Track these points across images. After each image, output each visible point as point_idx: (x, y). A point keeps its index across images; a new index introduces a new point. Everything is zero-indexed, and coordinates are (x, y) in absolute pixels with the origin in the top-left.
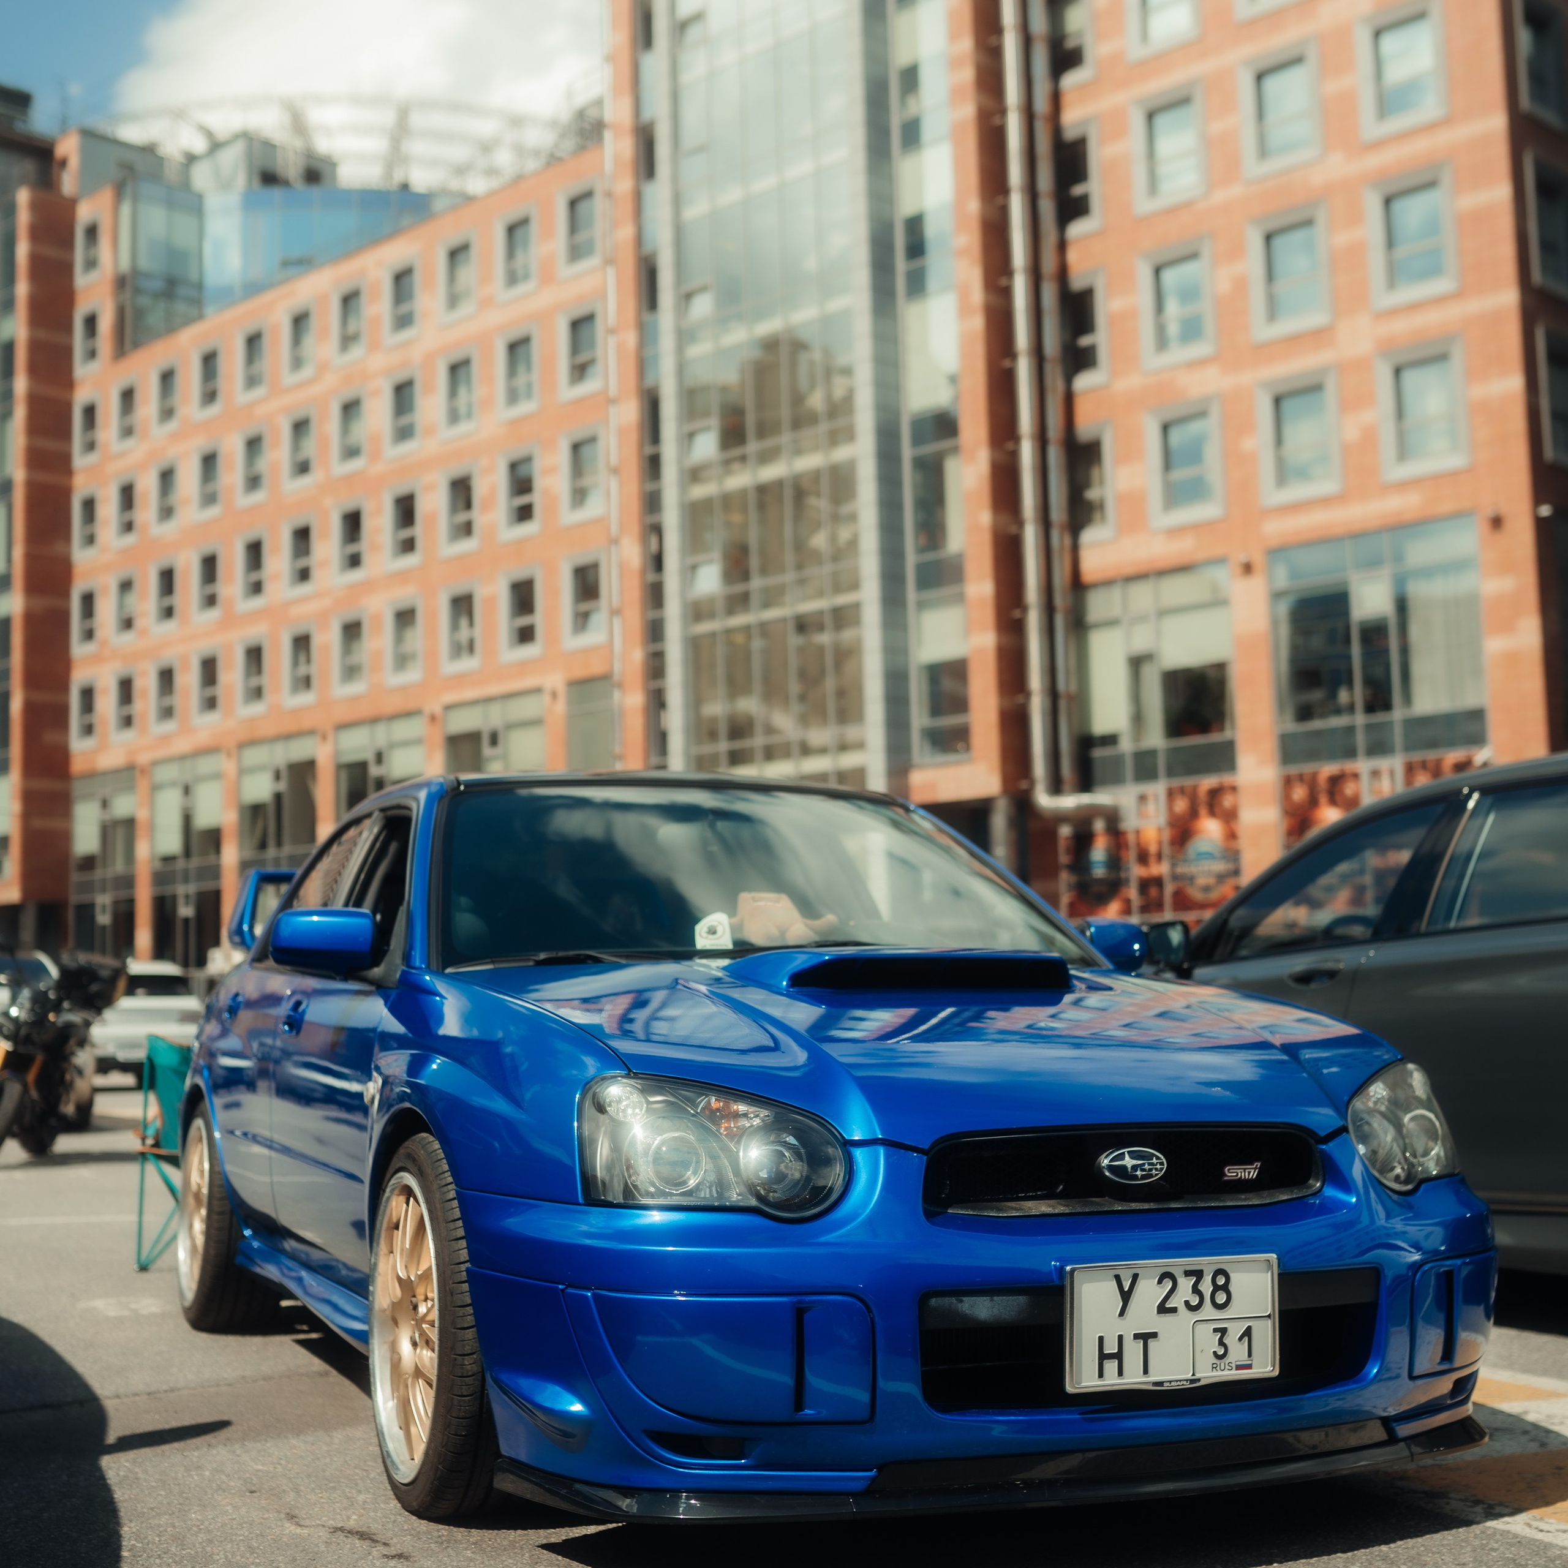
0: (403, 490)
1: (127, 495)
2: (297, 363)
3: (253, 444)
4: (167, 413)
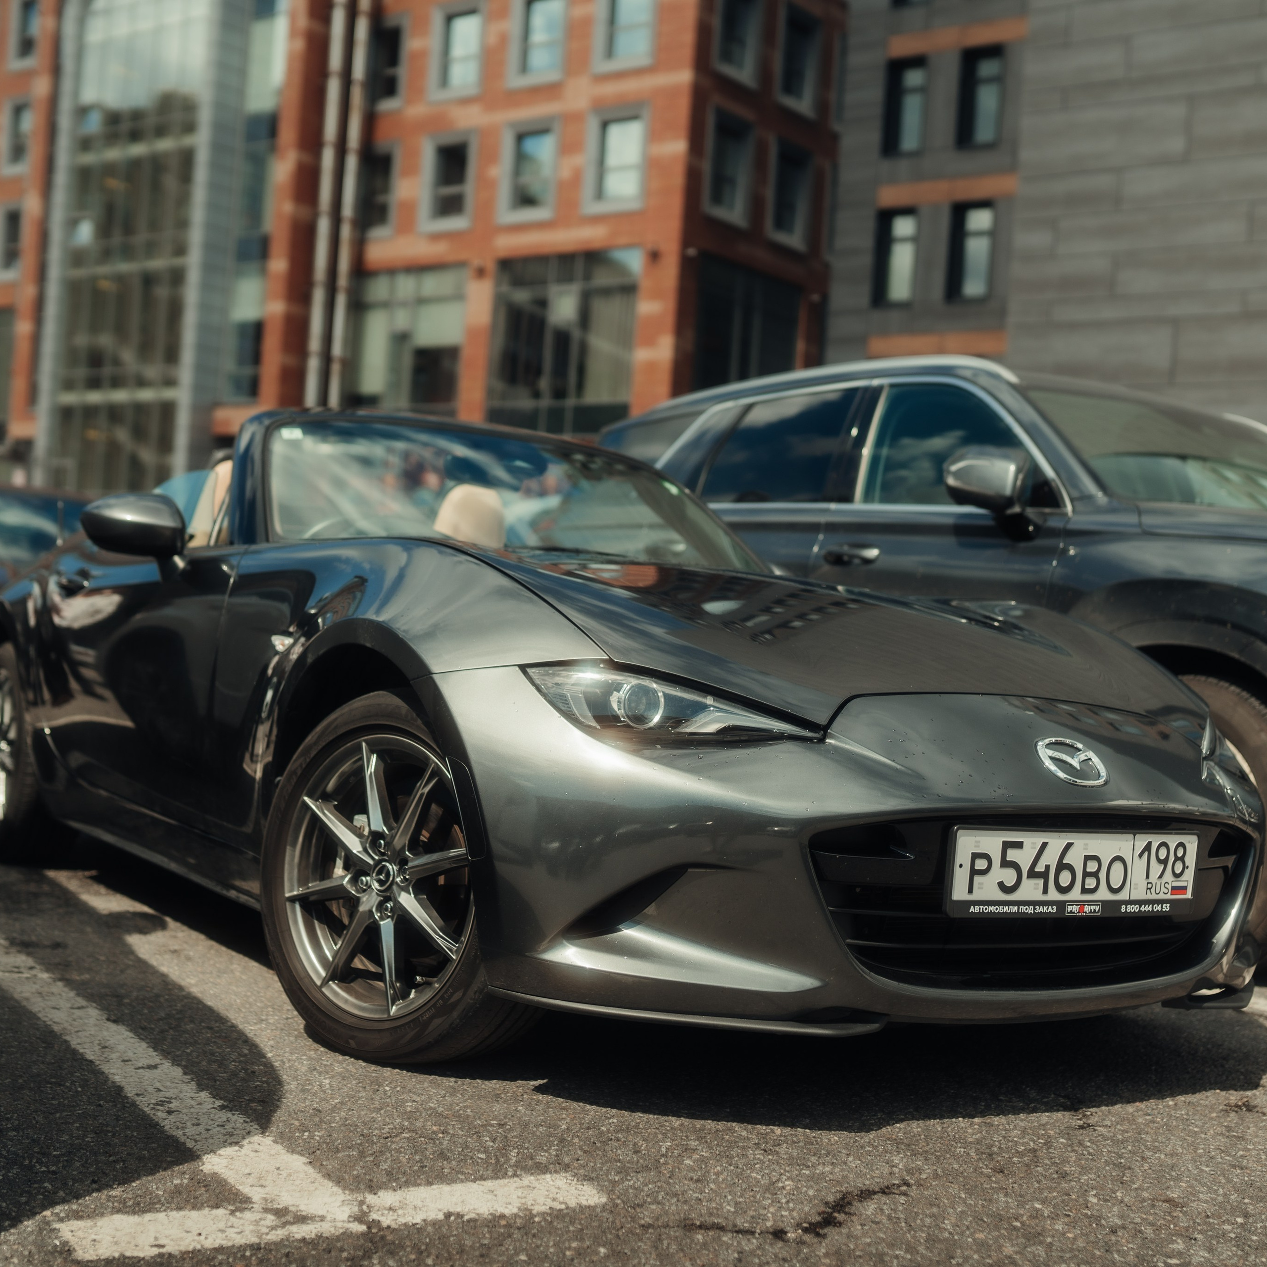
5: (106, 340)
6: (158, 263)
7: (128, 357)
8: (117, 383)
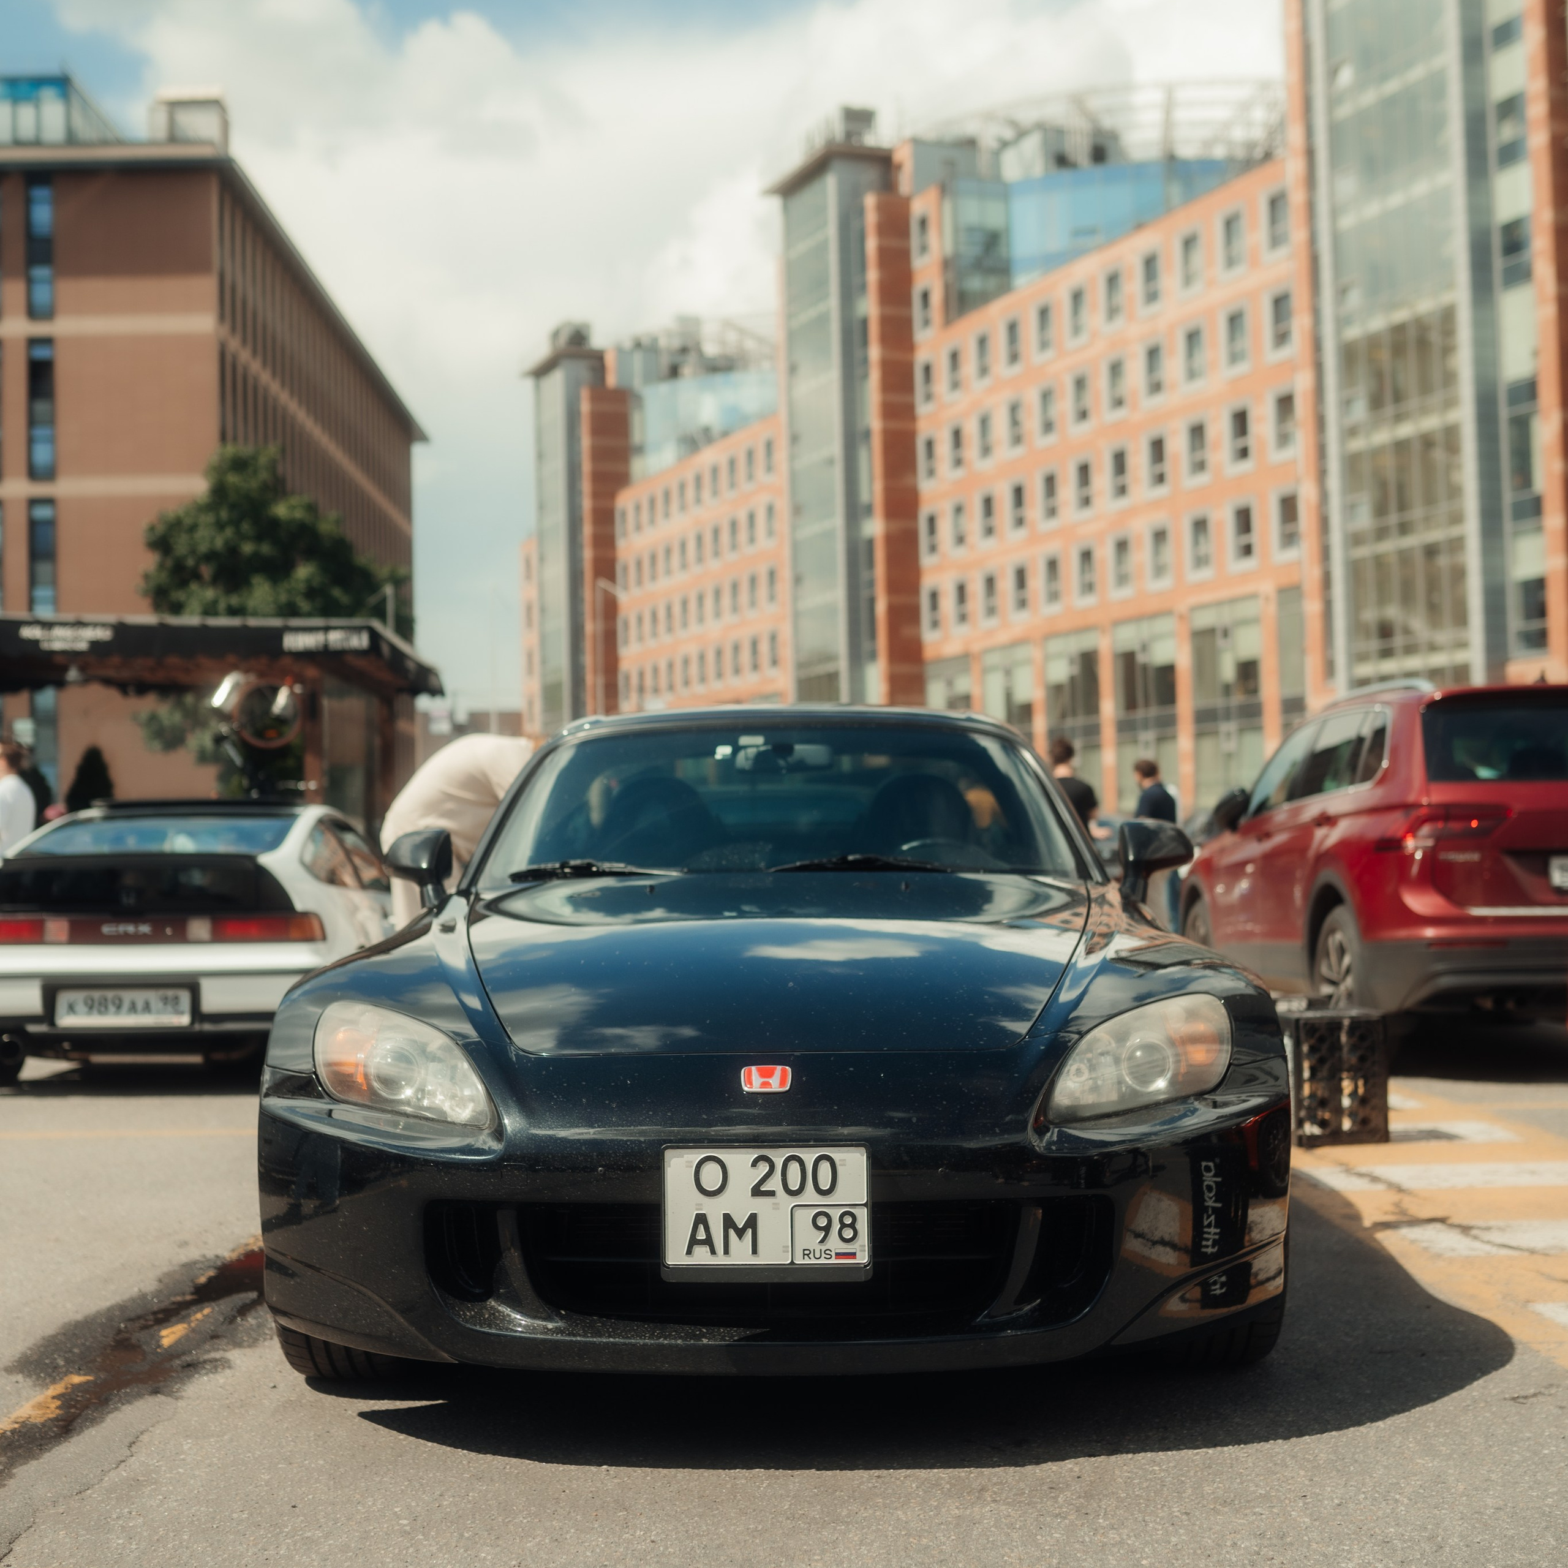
0: (1154, 433)
1: (957, 436)
2: (1077, 330)
3: (1046, 396)
4: (984, 371)
5: (1393, 612)
6: (1436, 535)
7: (1418, 624)
8: (1410, 650)
